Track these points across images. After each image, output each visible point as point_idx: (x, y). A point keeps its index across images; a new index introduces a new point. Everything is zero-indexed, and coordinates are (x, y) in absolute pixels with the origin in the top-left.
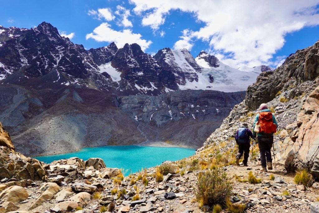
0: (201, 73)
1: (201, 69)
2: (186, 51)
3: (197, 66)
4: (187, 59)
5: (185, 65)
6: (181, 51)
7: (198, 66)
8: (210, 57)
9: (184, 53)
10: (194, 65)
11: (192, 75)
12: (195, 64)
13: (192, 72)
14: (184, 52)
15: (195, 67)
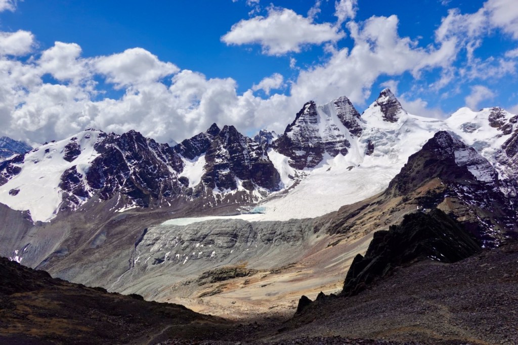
0: (359, 137)
1: (361, 130)
2: (343, 102)
3: (355, 125)
4: (340, 116)
5: (333, 127)
6: (335, 103)
7: (358, 125)
8: (388, 104)
9: (338, 106)
10: (351, 124)
11: (338, 145)
12: (353, 123)
13: (342, 139)
14: (340, 104)
15: (352, 128)
